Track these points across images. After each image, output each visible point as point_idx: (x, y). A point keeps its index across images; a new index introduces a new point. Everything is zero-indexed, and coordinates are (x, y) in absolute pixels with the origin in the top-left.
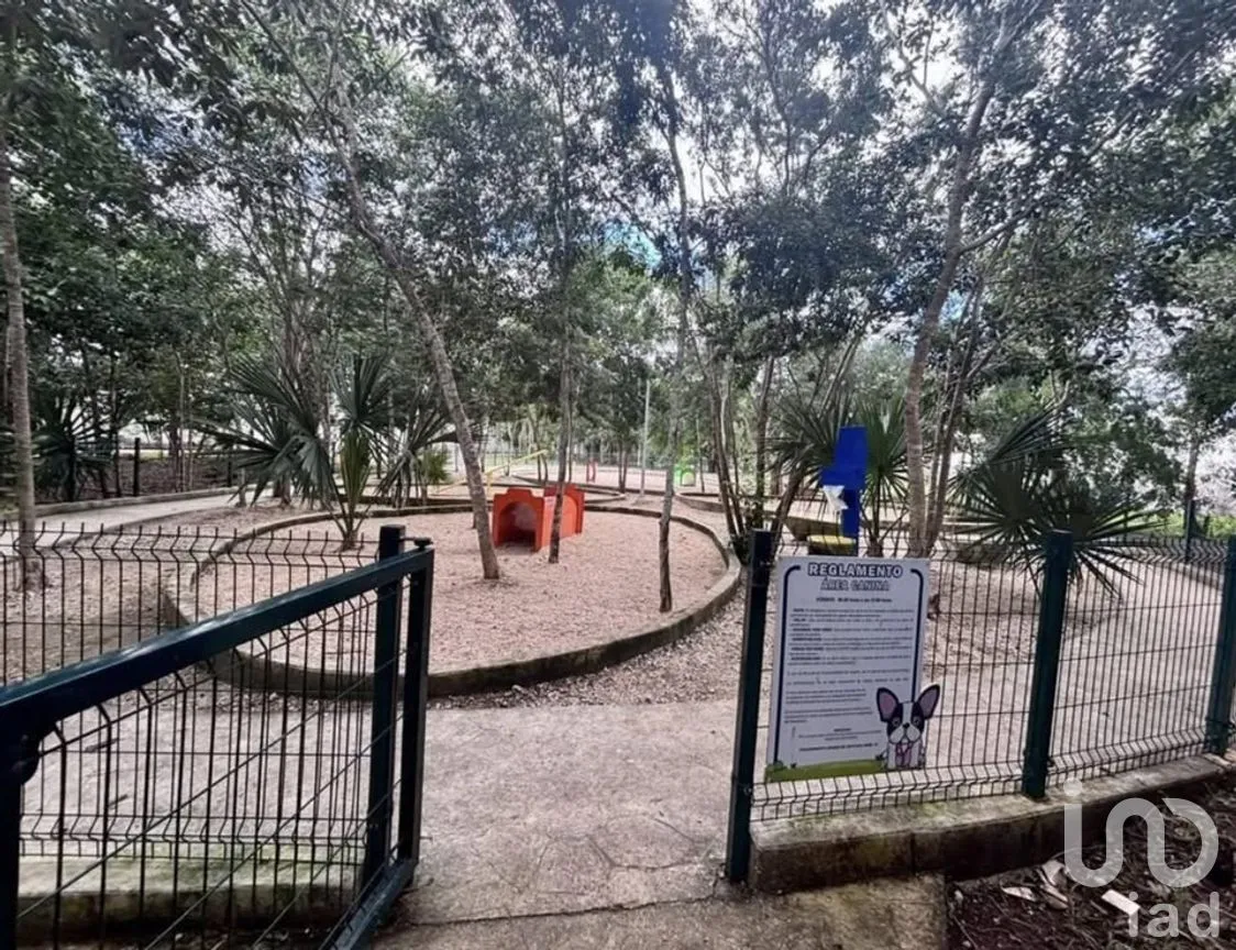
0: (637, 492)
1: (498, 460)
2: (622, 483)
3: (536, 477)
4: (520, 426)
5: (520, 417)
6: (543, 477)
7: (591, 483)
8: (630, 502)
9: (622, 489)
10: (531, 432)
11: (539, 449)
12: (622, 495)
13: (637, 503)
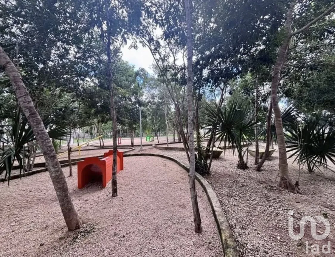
0: (139, 146)
1: (84, 140)
2: (132, 143)
3: (99, 145)
4: (92, 128)
5: (91, 125)
6: (102, 145)
7: (120, 145)
8: (137, 150)
9: (133, 145)
10: (96, 129)
11: (100, 135)
12: (133, 148)
13: (140, 151)
